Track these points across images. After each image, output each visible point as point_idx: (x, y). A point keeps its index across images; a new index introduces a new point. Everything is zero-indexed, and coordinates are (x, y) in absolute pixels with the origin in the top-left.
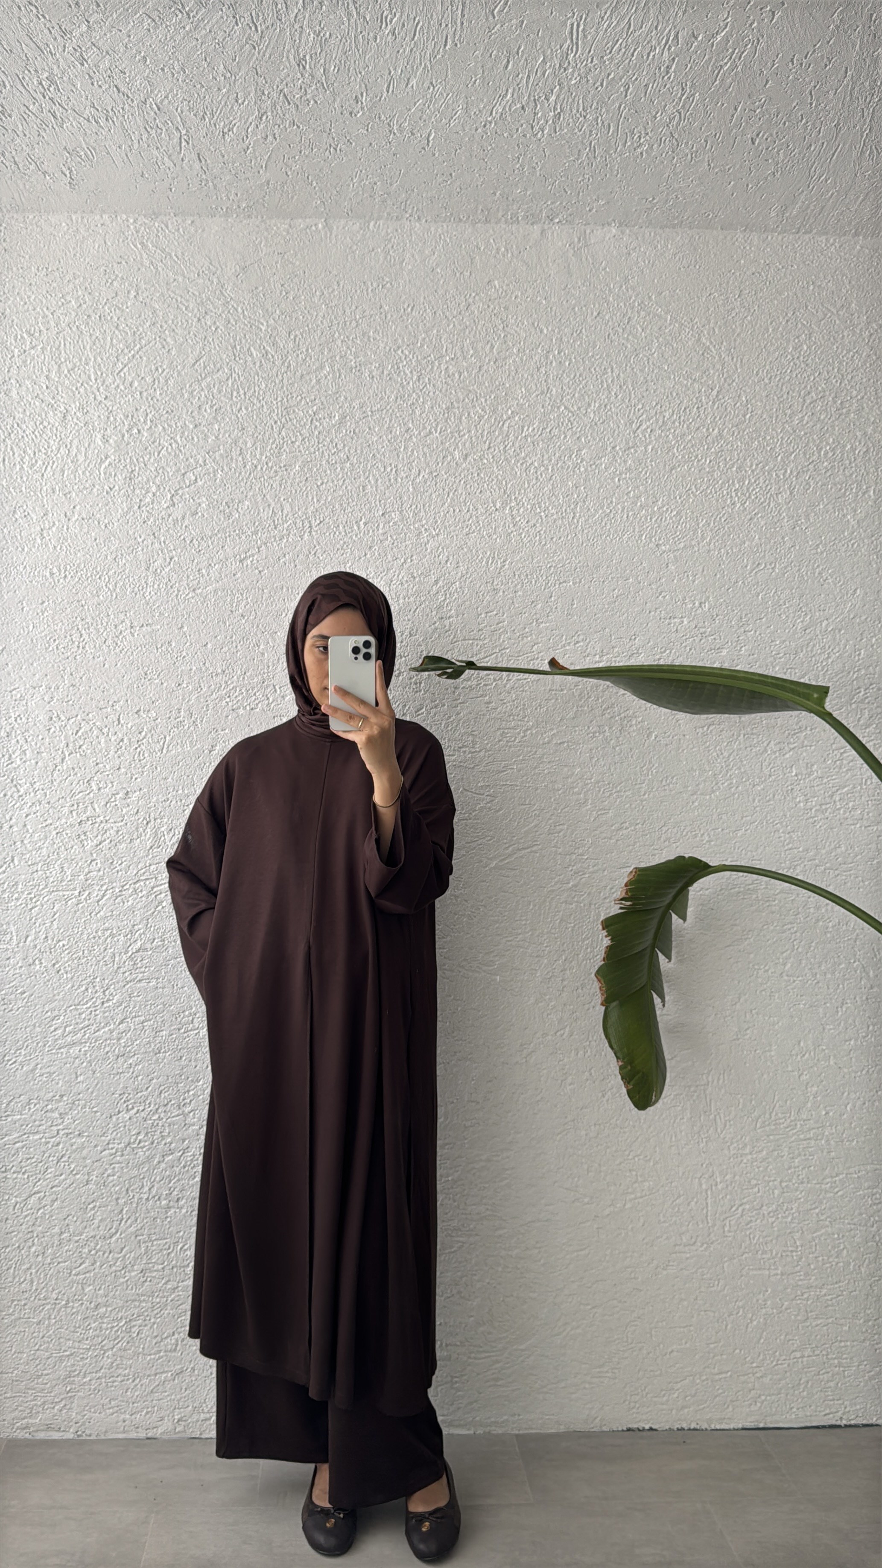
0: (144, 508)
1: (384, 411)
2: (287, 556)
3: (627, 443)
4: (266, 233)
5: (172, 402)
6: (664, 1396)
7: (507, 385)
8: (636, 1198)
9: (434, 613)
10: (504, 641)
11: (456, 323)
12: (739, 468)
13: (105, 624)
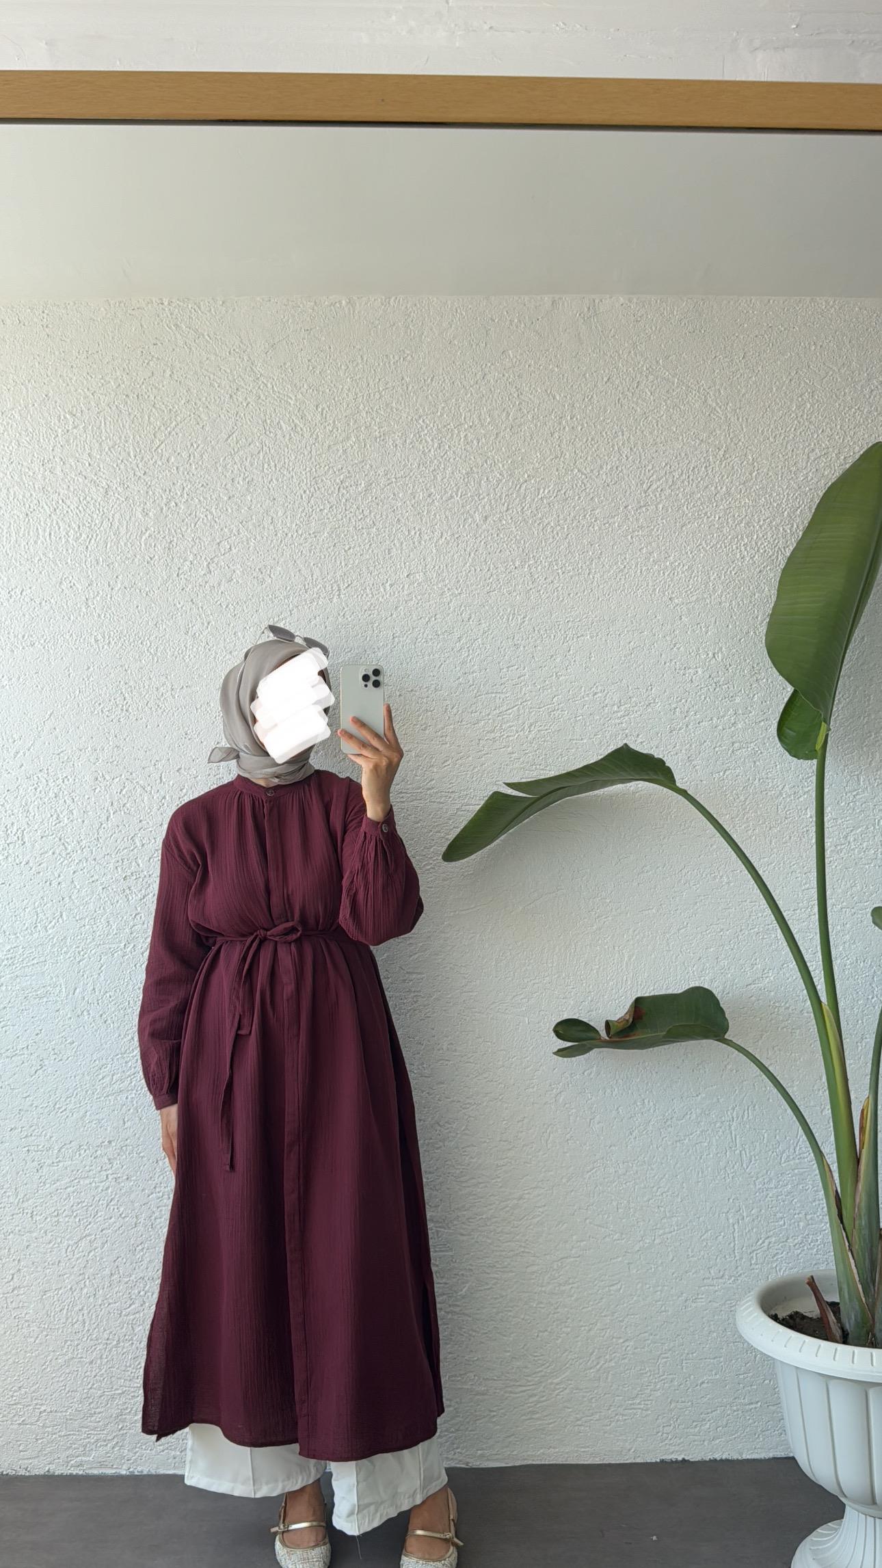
0: (182, 576)
1: (407, 479)
2: (317, 618)
3: (639, 502)
4: (293, 311)
5: (207, 476)
6: (696, 1426)
7: (523, 451)
8: (664, 1234)
9: (458, 668)
10: (525, 694)
11: (473, 392)
12: (747, 524)
13: (147, 687)
